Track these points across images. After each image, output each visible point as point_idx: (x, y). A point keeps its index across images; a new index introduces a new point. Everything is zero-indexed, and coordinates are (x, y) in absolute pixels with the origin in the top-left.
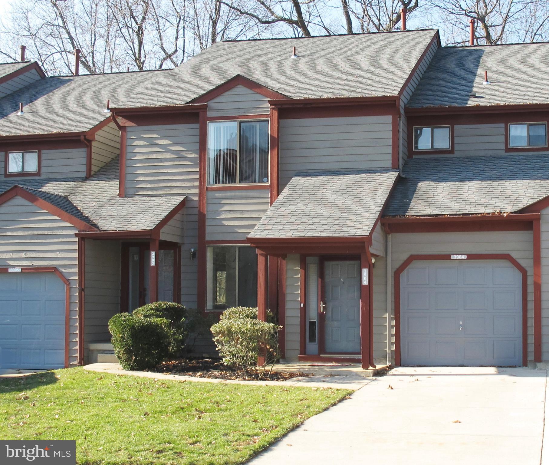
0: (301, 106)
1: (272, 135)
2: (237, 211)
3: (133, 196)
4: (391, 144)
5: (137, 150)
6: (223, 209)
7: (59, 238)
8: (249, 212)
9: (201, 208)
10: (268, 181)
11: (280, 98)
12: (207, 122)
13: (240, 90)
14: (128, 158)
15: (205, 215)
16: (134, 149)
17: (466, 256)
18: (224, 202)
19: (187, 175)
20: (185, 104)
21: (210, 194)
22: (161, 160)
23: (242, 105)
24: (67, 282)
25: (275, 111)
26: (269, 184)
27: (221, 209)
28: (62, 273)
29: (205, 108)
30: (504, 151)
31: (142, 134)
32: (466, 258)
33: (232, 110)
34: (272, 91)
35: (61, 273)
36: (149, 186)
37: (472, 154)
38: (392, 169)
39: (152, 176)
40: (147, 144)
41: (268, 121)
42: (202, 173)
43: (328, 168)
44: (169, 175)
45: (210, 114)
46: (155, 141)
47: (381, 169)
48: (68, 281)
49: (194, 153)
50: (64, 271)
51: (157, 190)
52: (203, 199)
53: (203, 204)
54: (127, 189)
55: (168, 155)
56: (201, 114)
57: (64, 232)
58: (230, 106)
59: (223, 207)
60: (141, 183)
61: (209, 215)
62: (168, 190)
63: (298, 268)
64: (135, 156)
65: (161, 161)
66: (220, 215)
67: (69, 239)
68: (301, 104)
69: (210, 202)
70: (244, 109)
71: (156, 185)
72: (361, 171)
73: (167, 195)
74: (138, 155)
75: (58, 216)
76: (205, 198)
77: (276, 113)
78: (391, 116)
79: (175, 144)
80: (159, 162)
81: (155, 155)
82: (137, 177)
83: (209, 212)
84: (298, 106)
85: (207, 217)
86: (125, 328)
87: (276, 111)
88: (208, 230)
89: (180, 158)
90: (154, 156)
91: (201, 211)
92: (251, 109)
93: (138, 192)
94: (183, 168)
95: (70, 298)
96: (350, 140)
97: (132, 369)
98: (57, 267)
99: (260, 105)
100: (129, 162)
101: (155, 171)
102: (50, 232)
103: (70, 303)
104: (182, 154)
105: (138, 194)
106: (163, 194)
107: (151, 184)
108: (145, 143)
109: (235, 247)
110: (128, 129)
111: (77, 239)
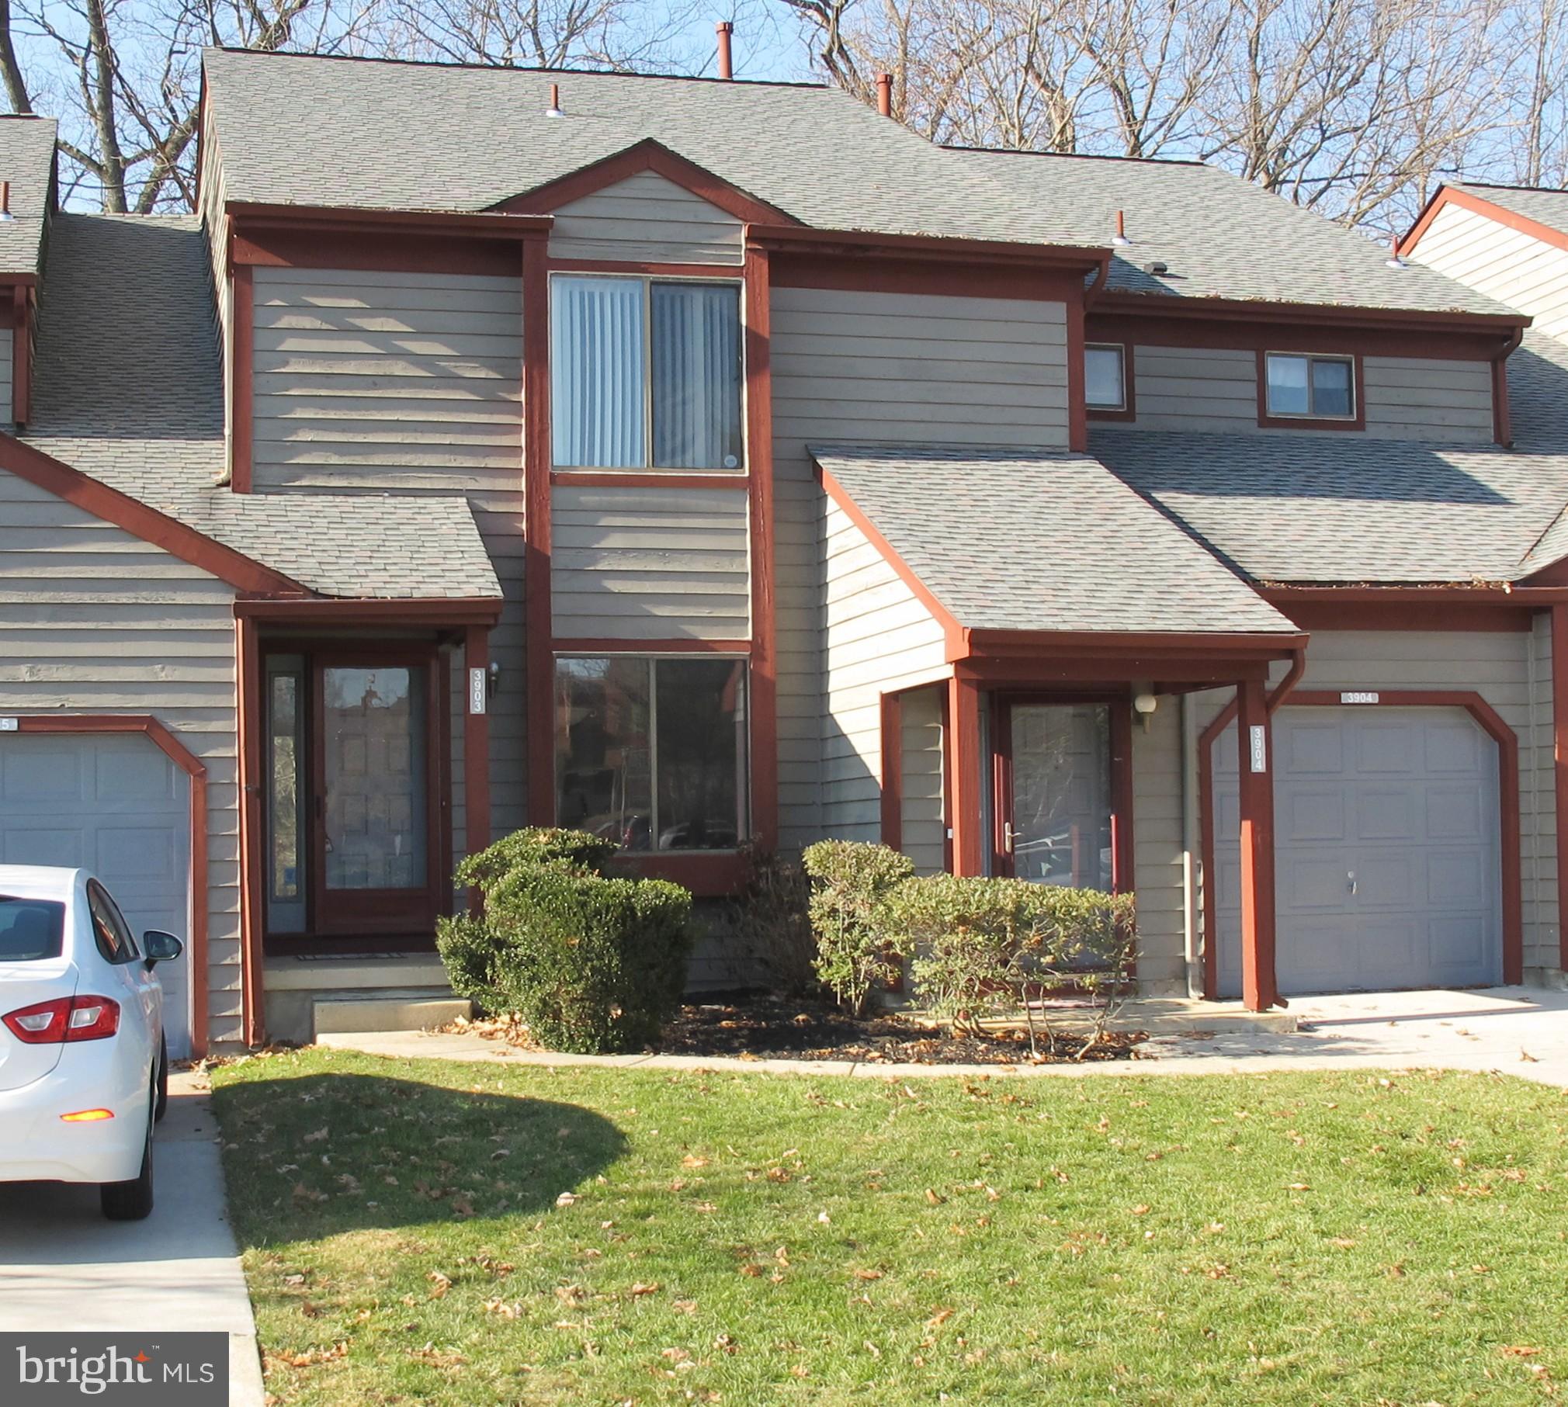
0: (838, 252)
1: (753, 328)
2: (648, 552)
3: (280, 490)
4: (1066, 383)
5: (290, 344)
6: (603, 544)
7: (161, 618)
8: (687, 556)
9: (536, 538)
10: (741, 465)
11: (774, 222)
12: (549, 272)
13: (649, 184)
14: (258, 367)
15: (547, 559)
16: (281, 342)
17: (1377, 695)
18: (606, 521)
19: (462, 432)
20: (481, 211)
21: (561, 496)
22: (375, 381)
23: (657, 233)
24: (195, 767)
25: (761, 261)
26: (747, 474)
27: (598, 543)
28: (176, 736)
29: (543, 230)
30: (1256, 424)
31: (307, 296)
32: (1377, 701)
33: (622, 244)
34: (750, 199)
35: (171, 735)
36: (335, 460)
37: (1179, 425)
38: (1071, 451)
39: (344, 431)
40: (325, 326)
41: (738, 288)
42: (537, 429)
43: (896, 437)
44: (402, 431)
45: (556, 249)
46: (351, 320)
47: (1038, 449)
48: (199, 761)
49: (484, 366)
50: (183, 728)
51: (362, 476)
52: (541, 509)
53: (542, 526)
54: (258, 467)
55: (399, 368)
56: (527, 247)
57: (181, 598)
58: (620, 231)
59: (603, 537)
60: (308, 452)
61: (559, 560)
62: (402, 478)
63: (934, 725)
64: (286, 363)
65: (375, 384)
66: (596, 562)
67: (205, 621)
68: (837, 245)
69: (560, 518)
70: (666, 245)
71: (359, 460)
72: (988, 451)
73: (395, 492)
74: (293, 360)
75: (159, 544)
76: (546, 506)
77: (764, 266)
78: (1064, 305)
79: (421, 334)
80: (368, 388)
81: (353, 363)
82: (294, 431)
83: (562, 552)
84: (829, 251)
85: (553, 565)
86: (595, 916)
87: (764, 258)
88: (559, 605)
89: (437, 380)
90: (350, 368)
91: (536, 545)
92: (686, 246)
93: (298, 478)
94: (448, 410)
95: (206, 821)
96: (955, 363)
97: (606, 1049)
98: (159, 716)
99: (713, 237)
100: (262, 379)
101: (355, 416)
102: (124, 598)
103: (208, 837)
104: (444, 367)
105: (297, 484)
106: (385, 490)
107: (342, 454)
108: (318, 324)
109: (647, 660)
110: (258, 275)
111: (237, 625)
